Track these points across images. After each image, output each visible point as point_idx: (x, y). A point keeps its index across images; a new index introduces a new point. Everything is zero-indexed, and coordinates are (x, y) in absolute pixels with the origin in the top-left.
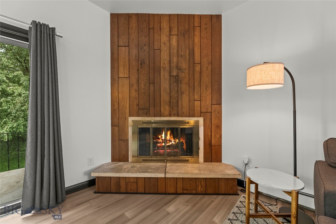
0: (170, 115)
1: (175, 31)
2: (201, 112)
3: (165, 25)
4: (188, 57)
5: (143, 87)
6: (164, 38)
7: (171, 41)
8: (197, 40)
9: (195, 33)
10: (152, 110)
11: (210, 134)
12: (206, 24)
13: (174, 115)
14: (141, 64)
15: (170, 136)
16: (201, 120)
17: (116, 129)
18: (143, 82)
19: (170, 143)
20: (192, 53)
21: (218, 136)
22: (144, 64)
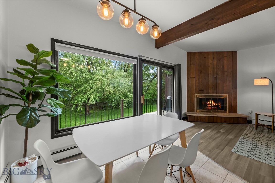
0: (213, 93)
1: (215, 59)
2: (227, 92)
3: (211, 56)
4: (221, 69)
5: (201, 81)
6: (211, 61)
7: (214, 63)
8: (225, 62)
9: (225, 59)
10: (205, 91)
11: (231, 101)
12: (230, 55)
13: (215, 93)
14: (200, 72)
15: (213, 102)
16: (227, 95)
17: (189, 98)
18: (201, 79)
19: (213, 105)
20: (223, 67)
21: (235, 102)
22: (202, 72)
